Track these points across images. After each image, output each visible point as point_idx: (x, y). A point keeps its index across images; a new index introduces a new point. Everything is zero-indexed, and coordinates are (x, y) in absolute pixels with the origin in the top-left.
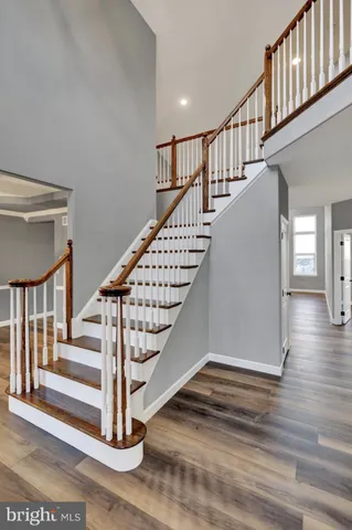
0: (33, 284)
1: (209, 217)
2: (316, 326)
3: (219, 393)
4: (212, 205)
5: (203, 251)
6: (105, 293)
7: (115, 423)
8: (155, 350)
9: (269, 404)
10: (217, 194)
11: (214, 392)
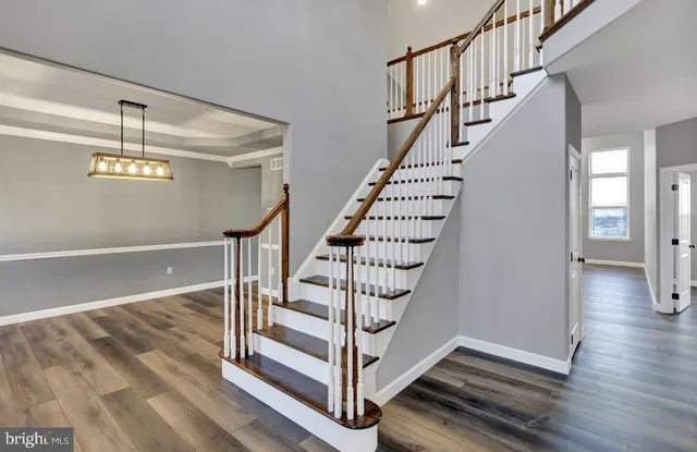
0: (248, 234)
1: (460, 153)
2: (627, 312)
3: (474, 386)
4: (465, 135)
5: (452, 197)
6: (333, 242)
7: (344, 399)
8: (391, 320)
9: (549, 407)
10: (471, 120)
11: (467, 384)
